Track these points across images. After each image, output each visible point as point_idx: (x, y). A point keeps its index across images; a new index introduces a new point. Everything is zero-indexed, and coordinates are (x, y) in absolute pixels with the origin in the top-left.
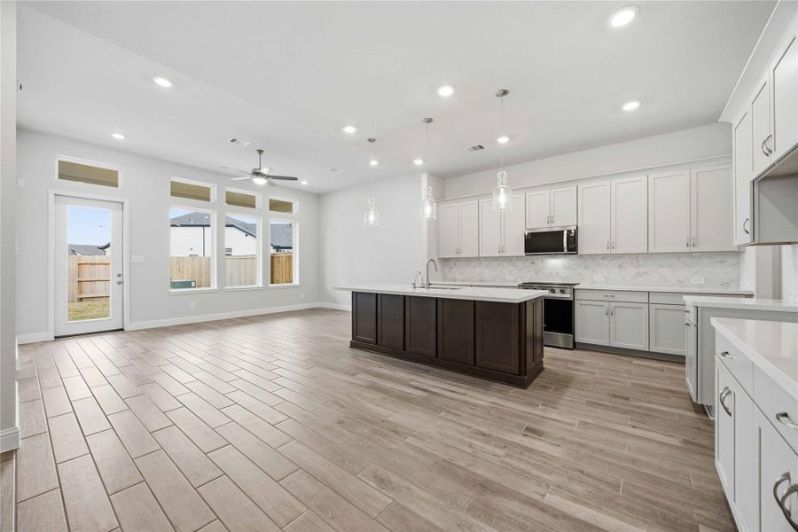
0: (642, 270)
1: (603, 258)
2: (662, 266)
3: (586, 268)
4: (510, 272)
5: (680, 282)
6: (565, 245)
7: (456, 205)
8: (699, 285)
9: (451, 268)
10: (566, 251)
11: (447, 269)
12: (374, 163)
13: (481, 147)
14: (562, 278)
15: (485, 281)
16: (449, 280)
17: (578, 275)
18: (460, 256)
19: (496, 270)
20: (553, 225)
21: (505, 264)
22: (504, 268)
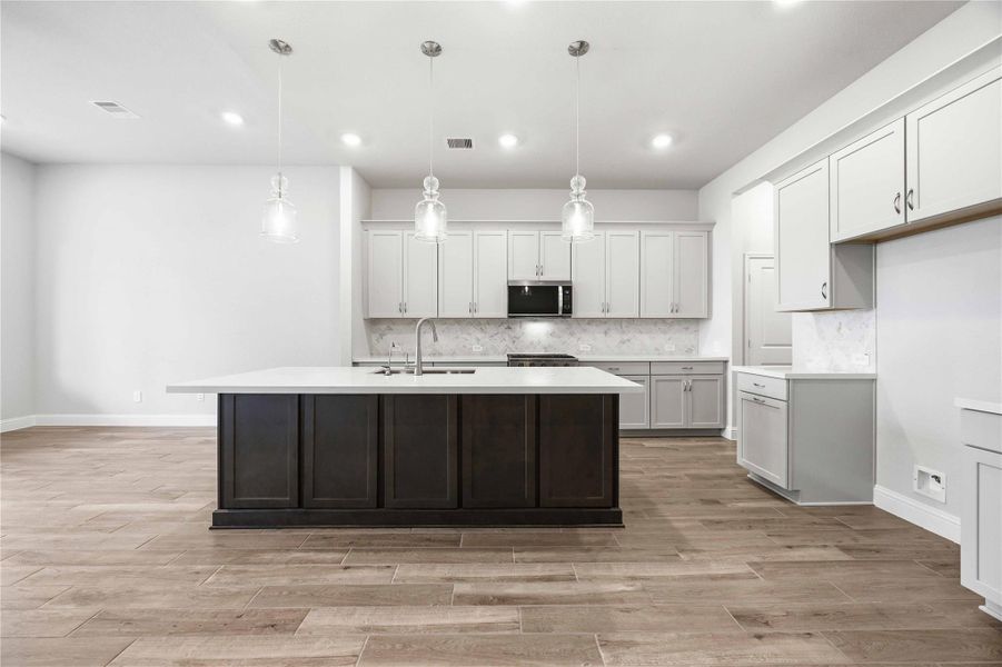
0: (625, 338)
1: (589, 324)
2: (641, 333)
3: (572, 334)
4: (478, 340)
5: (657, 349)
6: (561, 304)
7: (399, 232)
8: (671, 353)
9: (382, 336)
10: (560, 313)
11: (374, 337)
12: (233, 119)
13: (468, 143)
14: (545, 348)
15: (440, 354)
16: (379, 355)
17: (564, 343)
18: (406, 315)
19: (457, 337)
20: (542, 278)
21: (471, 329)
22: (469, 334)
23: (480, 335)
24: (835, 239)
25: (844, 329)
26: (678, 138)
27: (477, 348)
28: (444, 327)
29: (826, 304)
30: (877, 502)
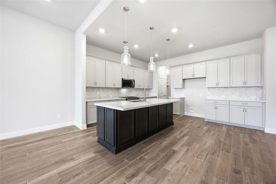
6: (133, 85)
18: (97, 86)
19: (106, 93)
20: (129, 78)
21: (110, 90)
22: (109, 92)
23: (112, 92)
24: (183, 78)
25: (180, 91)
26: (159, 55)
27: (111, 96)
28: (102, 90)
29: (182, 87)
30: (185, 115)
